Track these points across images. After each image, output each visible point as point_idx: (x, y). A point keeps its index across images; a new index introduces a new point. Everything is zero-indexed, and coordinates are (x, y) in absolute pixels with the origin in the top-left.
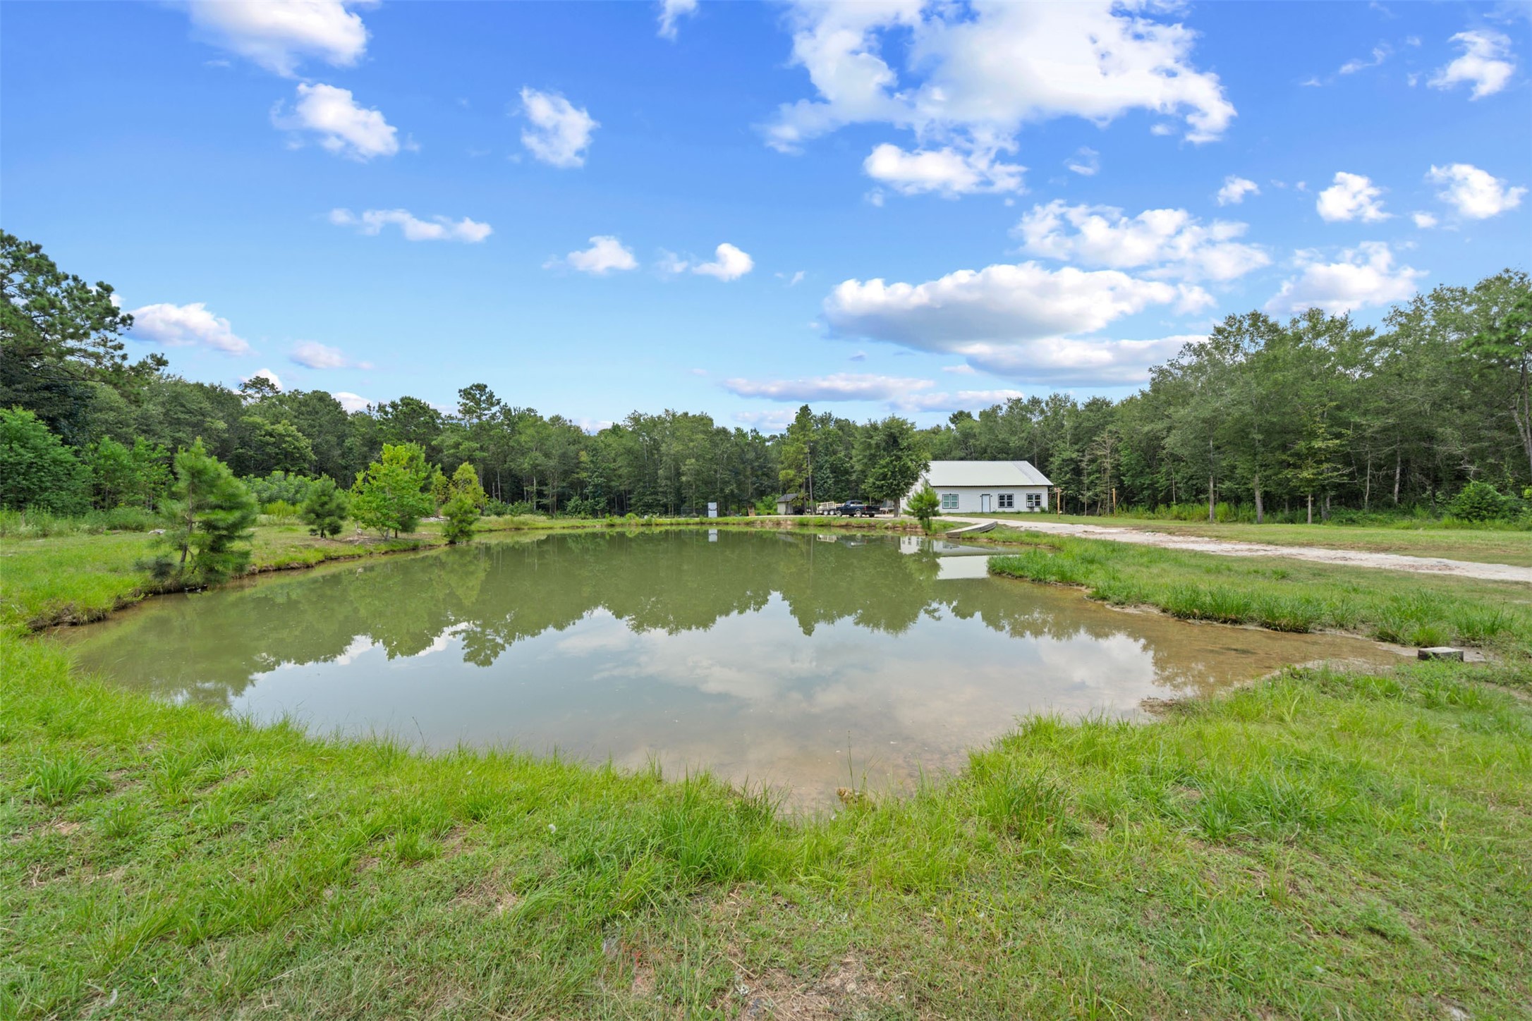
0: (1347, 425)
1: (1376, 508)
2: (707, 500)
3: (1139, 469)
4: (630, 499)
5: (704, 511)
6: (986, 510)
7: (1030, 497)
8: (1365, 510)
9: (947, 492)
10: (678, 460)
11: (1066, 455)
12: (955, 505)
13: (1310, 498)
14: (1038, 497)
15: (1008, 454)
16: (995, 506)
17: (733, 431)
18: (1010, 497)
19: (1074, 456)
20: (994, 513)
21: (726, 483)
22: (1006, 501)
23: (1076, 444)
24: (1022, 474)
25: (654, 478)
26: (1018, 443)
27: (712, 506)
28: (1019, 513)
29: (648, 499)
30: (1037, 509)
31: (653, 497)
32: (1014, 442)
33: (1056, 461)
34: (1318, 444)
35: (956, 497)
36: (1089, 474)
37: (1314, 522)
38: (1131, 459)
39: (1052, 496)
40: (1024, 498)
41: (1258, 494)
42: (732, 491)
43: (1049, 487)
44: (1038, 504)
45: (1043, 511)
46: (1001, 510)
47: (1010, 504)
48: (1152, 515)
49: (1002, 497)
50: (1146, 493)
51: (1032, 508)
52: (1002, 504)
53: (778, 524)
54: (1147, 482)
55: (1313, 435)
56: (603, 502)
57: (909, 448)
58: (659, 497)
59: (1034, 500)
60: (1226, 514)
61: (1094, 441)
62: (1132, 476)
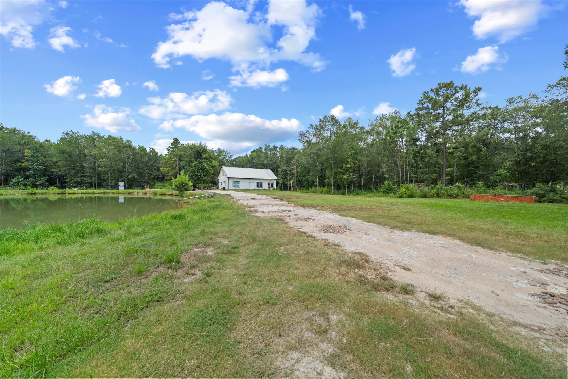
0: (357, 160)
1: (365, 190)
2: (118, 180)
3: (304, 174)
4: (66, 179)
5: (117, 187)
6: (252, 188)
7: (269, 184)
8: (362, 190)
9: (235, 180)
10: (96, 159)
11: (283, 168)
12: (238, 186)
13: (347, 186)
14: (272, 183)
15: (264, 167)
16: (255, 187)
17: (137, 147)
18: (261, 183)
19: (285, 168)
20: (255, 189)
21: (130, 173)
22: (260, 185)
23: (286, 164)
24: (267, 174)
25: (83, 168)
26: (267, 162)
27: (121, 184)
28: (264, 190)
29: (78, 179)
30: (272, 189)
31: (82, 178)
32: (266, 162)
33: (280, 170)
34: (349, 166)
35: (239, 182)
36: (290, 175)
37: (348, 194)
38: (301, 170)
39: (277, 184)
40: (267, 184)
41: (332, 183)
42: (134, 177)
43: (276, 180)
44: (272, 186)
45: (274, 189)
46: (257, 188)
47: (261, 186)
48: (307, 191)
49: (258, 183)
50: (306, 183)
51: (269, 188)
52: (258, 186)
53: (146, 193)
54: (306, 179)
55: (347, 163)
56: (42, 180)
57: (206, 158)
58: (85, 179)
59: (271, 185)
60: (327, 191)
61: (291, 163)
62: (302, 176)
